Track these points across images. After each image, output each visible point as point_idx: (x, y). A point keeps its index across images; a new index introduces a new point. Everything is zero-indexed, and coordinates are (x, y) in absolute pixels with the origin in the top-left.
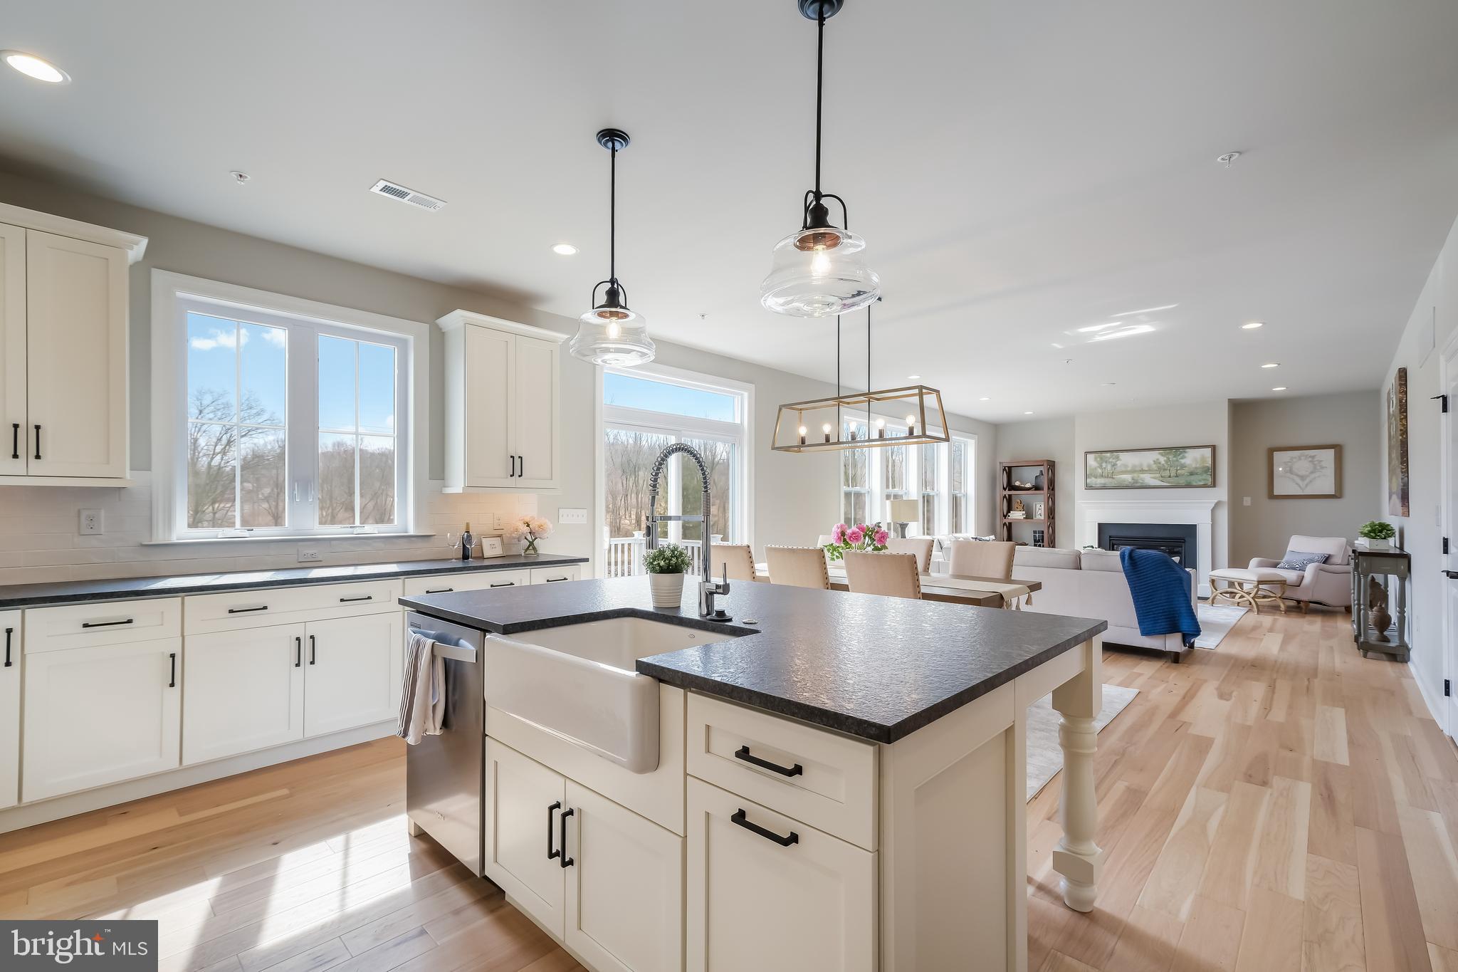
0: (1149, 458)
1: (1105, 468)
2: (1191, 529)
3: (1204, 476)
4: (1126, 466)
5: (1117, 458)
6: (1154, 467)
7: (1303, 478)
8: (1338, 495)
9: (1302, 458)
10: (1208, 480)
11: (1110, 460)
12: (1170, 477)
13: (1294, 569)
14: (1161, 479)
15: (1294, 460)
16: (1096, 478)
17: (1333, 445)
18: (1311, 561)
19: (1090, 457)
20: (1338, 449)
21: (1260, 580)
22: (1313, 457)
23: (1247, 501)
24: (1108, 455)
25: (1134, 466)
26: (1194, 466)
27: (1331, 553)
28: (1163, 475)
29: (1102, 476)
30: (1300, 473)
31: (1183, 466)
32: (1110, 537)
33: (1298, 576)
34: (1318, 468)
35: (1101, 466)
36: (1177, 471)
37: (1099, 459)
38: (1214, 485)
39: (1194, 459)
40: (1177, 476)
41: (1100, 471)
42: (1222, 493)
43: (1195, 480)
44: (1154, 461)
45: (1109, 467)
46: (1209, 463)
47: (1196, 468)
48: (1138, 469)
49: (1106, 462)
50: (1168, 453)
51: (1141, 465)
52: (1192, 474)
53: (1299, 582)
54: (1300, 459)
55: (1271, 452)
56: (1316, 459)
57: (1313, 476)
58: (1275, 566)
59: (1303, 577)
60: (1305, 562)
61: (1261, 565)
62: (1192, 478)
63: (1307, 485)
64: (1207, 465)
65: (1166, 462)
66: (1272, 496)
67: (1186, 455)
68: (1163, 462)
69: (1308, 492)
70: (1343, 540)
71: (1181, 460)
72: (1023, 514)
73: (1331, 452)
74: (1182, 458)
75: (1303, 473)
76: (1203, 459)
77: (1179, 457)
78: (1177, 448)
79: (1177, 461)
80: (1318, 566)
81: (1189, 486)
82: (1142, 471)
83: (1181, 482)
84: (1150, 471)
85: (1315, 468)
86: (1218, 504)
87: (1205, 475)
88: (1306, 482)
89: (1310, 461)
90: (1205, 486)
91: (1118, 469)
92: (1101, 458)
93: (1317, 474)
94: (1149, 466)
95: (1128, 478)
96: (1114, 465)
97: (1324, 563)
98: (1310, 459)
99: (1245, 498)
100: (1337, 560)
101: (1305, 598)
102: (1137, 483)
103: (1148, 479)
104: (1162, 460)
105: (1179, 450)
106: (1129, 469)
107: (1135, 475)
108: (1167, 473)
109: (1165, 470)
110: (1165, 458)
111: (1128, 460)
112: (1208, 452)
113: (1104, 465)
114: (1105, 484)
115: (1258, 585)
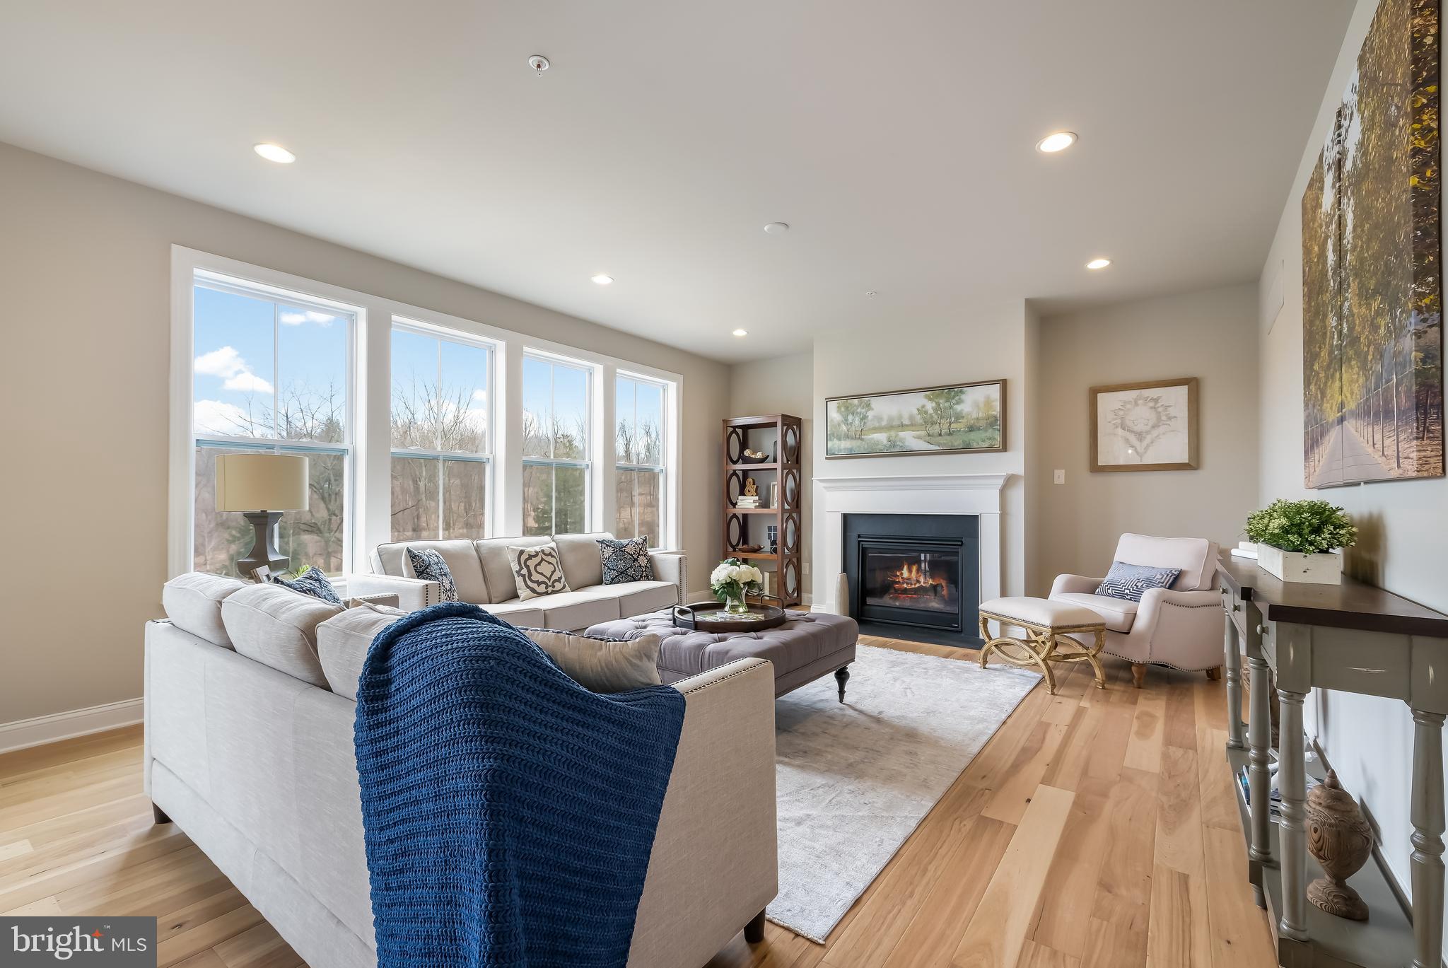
0: (911, 405)
1: (851, 423)
2: (970, 524)
3: (990, 433)
4: (879, 419)
5: (868, 406)
6: (919, 419)
7: (1140, 436)
8: (1193, 464)
9: (1140, 402)
10: (994, 439)
11: (859, 410)
12: (940, 435)
13: (1121, 596)
14: (928, 438)
15: (1128, 406)
16: (839, 439)
17: (1187, 379)
18: (1150, 583)
19: (832, 405)
20: (1193, 385)
21: (1056, 625)
22: (1156, 400)
23: (1060, 477)
24: (856, 401)
25: (891, 419)
26: (974, 415)
27: (1184, 568)
28: (931, 432)
29: (847, 437)
30: (1136, 429)
31: (959, 417)
32: (859, 536)
33: (1127, 614)
34: (1164, 418)
35: (847, 420)
36: (950, 424)
37: (843, 409)
38: (1004, 447)
39: (976, 403)
40: (950, 434)
41: (844, 428)
42: (1015, 462)
43: (977, 439)
44: (918, 410)
45: (857, 422)
46: (996, 409)
47: (978, 419)
48: (896, 423)
49: (853, 414)
50: (938, 396)
51: (900, 417)
52: (971, 429)
53: (1129, 622)
54: (1136, 404)
55: (1094, 392)
56: (1159, 405)
57: (1155, 433)
58: (1092, 589)
59: (1135, 614)
60: (1139, 584)
61: (1071, 588)
62: (973, 436)
63: (1147, 448)
64: (994, 413)
65: (935, 410)
66: (1095, 468)
67: (963, 397)
68: (931, 411)
69: (1149, 459)
70: (1203, 543)
71: (955, 407)
72: (754, 501)
73: (1183, 390)
74: (958, 403)
75: (1140, 427)
76: (988, 402)
77: (954, 401)
78: (951, 388)
79: (951, 407)
80: (1160, 595)
81: (967, 449)
82: (902, 427)
83: (956, 444)
84: (912, 426)
85: (1159, 418)
86: (1010, 481)
87: (990, 430)
88: (1145, 443)
89: (1151, 408)
90: (990, 449)
91: (870, 423)
92: (847, 408)
93: (1162, 429)
94: (911, 417)
95: (881, 438)
96: (864, 418)
97: (1169, 588)
98: (1152, 404)
99: (1056, 471)
100: (1192, 580)
101: (1138, 658)
102: (895, 446)
103: (911, 440)
104: (930, 406)
105: (952, 390)
106: (884, 423)
107: (893, 433)
108: (936, 429)
109: (933, 423)
110: (934, 404)
111: (883, 408)
112: (995, 391)
113: (850, 418)
114: (851, 449)
115: (1053, 635)
